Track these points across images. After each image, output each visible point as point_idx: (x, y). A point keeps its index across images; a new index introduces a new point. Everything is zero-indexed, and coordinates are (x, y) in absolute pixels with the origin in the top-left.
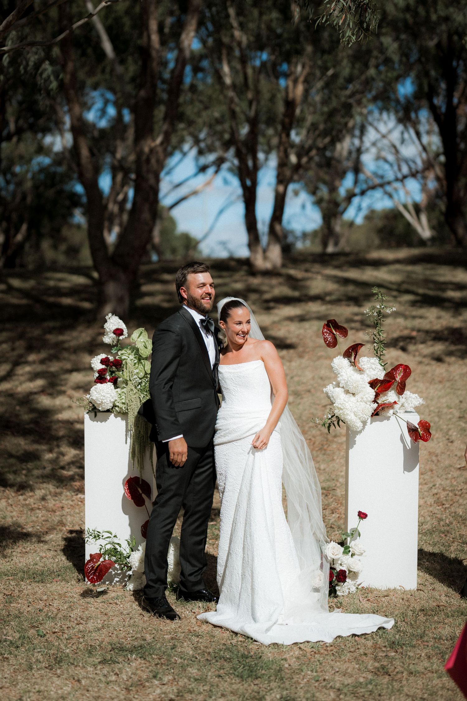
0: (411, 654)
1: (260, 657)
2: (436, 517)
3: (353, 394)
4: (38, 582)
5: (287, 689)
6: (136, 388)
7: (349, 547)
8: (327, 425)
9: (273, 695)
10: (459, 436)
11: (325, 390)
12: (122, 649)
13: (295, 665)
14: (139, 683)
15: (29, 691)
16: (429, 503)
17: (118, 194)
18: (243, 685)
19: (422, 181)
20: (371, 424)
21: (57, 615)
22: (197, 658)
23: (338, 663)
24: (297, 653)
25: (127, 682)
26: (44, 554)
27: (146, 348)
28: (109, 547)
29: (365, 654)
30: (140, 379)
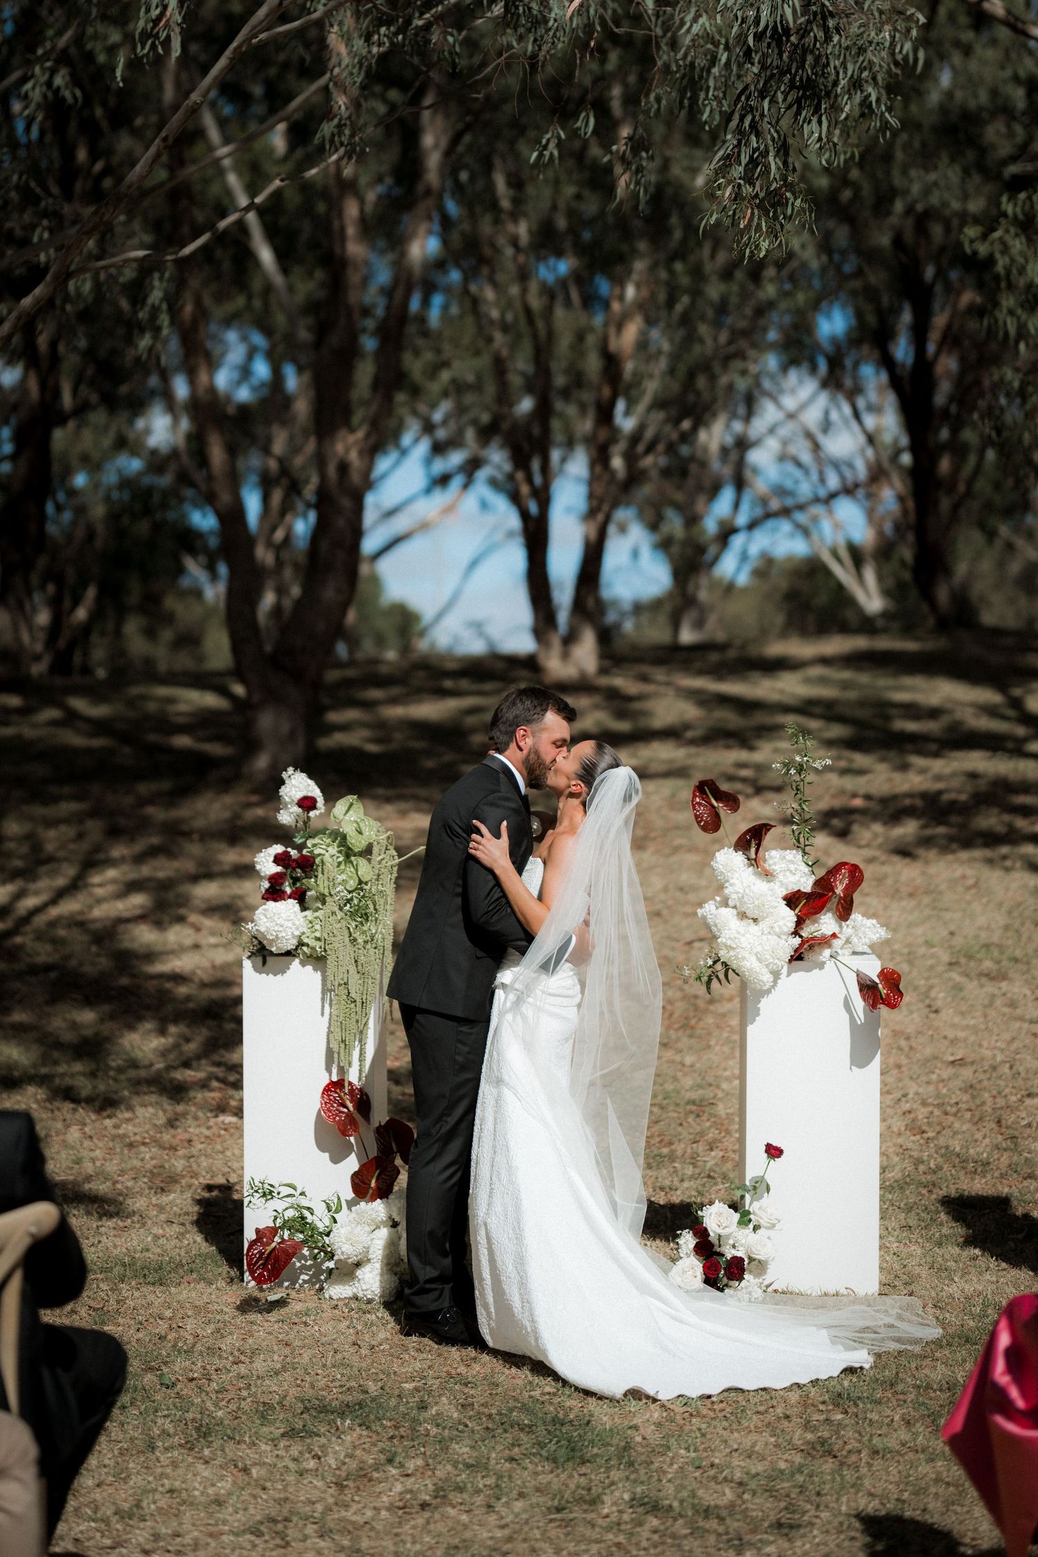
0: (874, 1416)
1: (589, 1422)
2: (911, 1156)
3: (755, 920)
4: (153, 1284)
5: (642, 1483)
6: (341, 909)
7: (749, 1213)
8: (705, 979)
9: (617, 1494)
10: (949, 999)
11: (700, 911)
12: (324, 1409)
13: (654, 1437)
14: (362, 1473)
15: (155, 1490)
16: (895, 1129)
17: (273, 529)
18: (557, 1476)
19: (867, 504)
20: (788, 975)
21: (194, 1345)
22: (466, 1426)
23: (736, 1435)
24: (656, 1415)
25: (338, 1472)
26: (161, 1231)
27: (360, 833)
28: (290, 1214)
29: (787, 1417)
30: (350, 892)
